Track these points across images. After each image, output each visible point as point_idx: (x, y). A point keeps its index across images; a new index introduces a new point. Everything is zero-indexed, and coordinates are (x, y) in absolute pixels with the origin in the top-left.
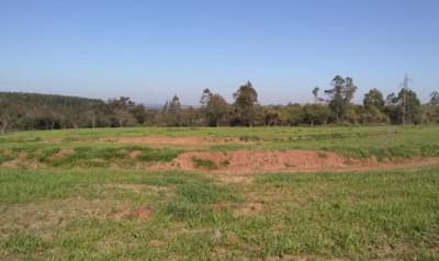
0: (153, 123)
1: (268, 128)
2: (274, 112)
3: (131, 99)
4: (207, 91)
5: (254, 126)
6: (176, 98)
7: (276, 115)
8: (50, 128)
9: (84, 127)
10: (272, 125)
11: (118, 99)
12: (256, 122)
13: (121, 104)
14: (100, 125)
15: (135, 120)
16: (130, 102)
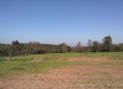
0: (73, 52)
1: (117, 53)
2: (119, 46)
3: (66, 44)
4: (89, 40)
5: (111, 52)
6: (80, 43)
7: (120, 47)
8: (42, 54)
9: (52, 53)
10: (119, 51)
11: (62, 44)
12: (112, 50)
13: (63, 45)
14: (57, 52)
15: (67, 51)
16: (66, 45)
